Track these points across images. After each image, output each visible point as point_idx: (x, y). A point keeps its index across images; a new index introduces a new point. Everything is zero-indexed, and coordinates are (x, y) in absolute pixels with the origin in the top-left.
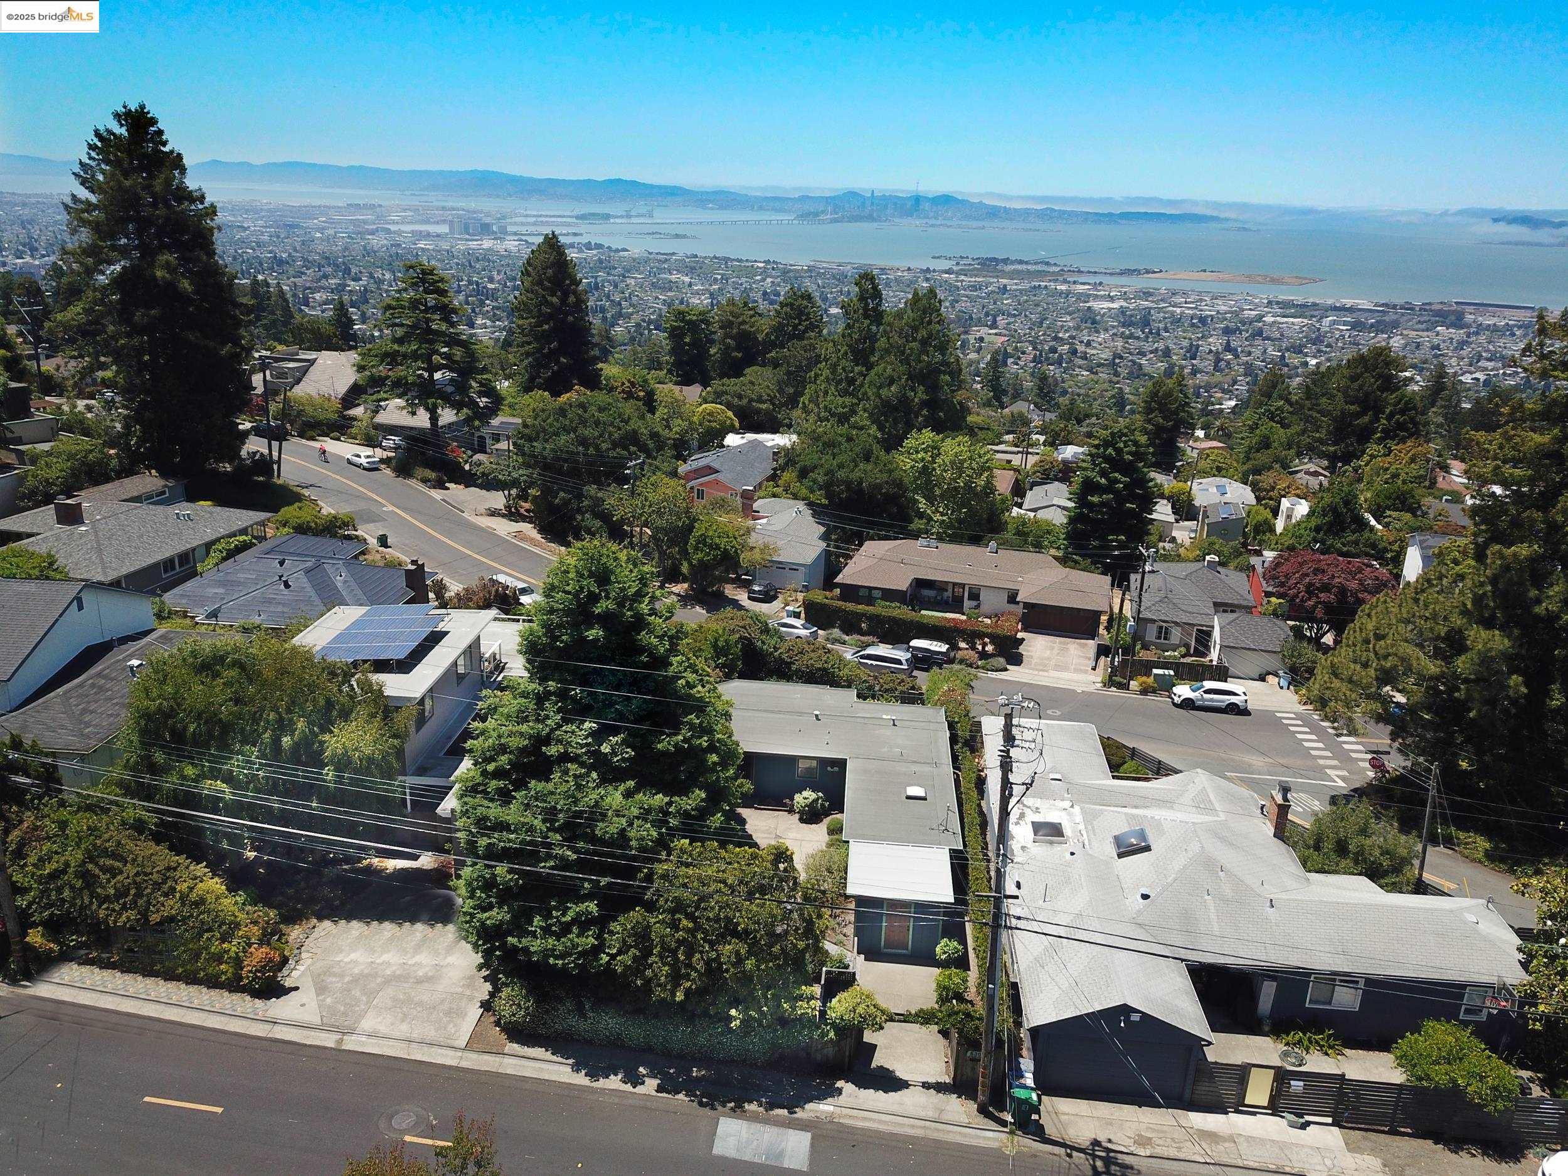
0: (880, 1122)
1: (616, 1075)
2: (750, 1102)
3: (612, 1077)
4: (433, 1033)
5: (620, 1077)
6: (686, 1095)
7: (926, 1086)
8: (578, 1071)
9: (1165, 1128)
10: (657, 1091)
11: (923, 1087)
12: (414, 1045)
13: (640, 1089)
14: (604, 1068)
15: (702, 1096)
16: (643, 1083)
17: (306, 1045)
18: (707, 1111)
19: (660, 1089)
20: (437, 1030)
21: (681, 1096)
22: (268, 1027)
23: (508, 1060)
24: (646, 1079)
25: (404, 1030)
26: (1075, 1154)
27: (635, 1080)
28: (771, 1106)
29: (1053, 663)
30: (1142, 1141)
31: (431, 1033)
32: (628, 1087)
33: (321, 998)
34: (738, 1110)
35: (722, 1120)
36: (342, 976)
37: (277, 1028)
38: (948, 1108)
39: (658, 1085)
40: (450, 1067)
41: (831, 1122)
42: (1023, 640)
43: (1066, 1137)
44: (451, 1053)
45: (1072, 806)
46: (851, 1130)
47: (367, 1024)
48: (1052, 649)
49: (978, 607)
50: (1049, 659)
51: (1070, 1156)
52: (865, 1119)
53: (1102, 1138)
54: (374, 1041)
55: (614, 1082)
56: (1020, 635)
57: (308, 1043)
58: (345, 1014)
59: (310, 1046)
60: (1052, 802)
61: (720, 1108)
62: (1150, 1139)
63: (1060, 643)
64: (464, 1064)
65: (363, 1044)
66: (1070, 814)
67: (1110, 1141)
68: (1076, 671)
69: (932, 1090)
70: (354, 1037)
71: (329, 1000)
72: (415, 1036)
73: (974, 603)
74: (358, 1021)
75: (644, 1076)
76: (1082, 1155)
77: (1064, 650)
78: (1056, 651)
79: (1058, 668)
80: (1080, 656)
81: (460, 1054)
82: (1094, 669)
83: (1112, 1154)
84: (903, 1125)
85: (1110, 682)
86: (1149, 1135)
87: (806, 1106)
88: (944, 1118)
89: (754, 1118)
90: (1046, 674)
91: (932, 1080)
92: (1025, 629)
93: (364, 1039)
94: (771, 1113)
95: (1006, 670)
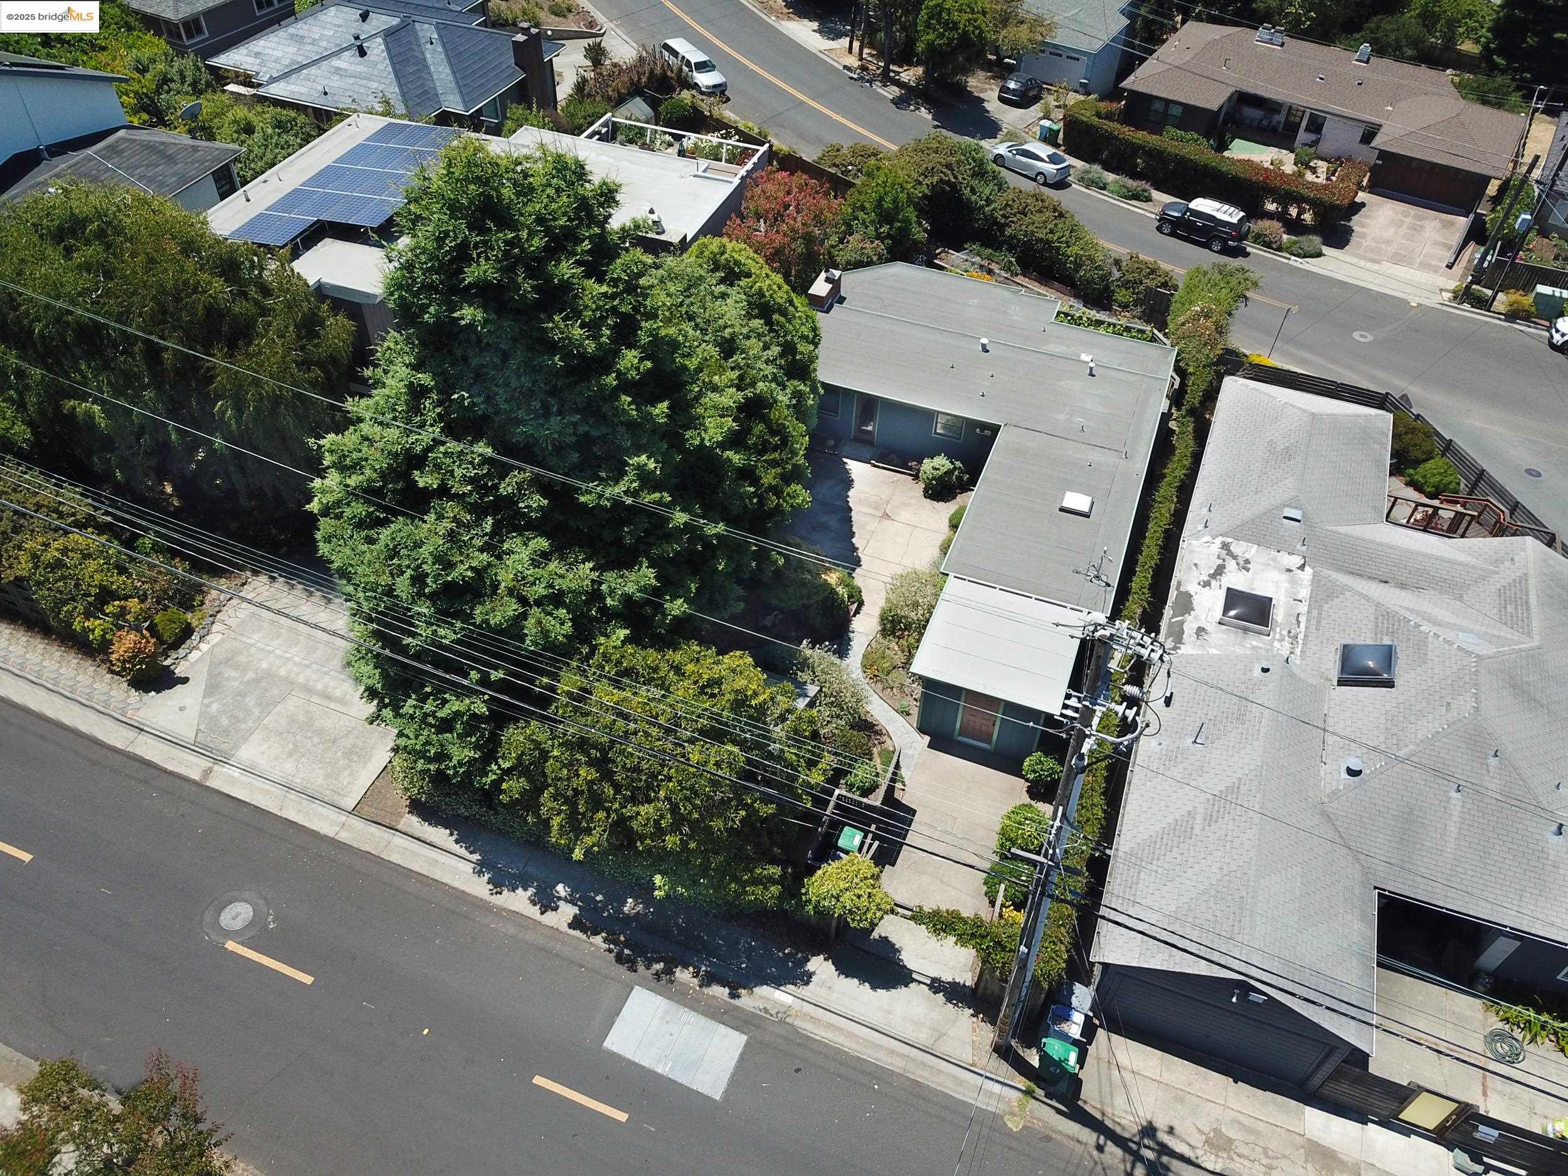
0: (850, 1035)
1: (525, 889)
2: (686, 966)
3: (520, 891)
4: (320, 781)
5: (531, 891)
6: (605, 940)
7: (936, 985)
8: (480, 873)
9: (1261, 1127)
10: (571, 926)
11: (930, 987)
12: (292, 796)
13: (550, 918)
14: (514, 876)
15: (627, 945)
16: (556, 909)
17: (165, 771)
18: (622, 971)
19: (575, 924)
20: (328, 776)
21: (598, 940)
22: (132, 734)
23: (399, 840)
24: (561, 903)
25: (287, 768)
26: (1110, 1147)
27: (546, 902)
28: (709, 979)
29: (1391, 249)
30: (1219, 1142)
31: (317, 780)
32: (534, 912)
33: (206, 701)
34: (663, 981)
35: (638, 991)
36: (245, 670)
37: (143, 737)
38: (951, 1033)
39: (575, 917)
40: (324, 838)
41: (782, 1022)
42: (1363, 205)
43: (1108, 1110)
44: (332, 813)
45: (1302, 568)
46: (806, 1042)
47: (247, 753)
48: (1400, 224)
49: (1315, 144)
50: (1388, 242)
51: (1100, 1148)
52: (831, 1026)
53: (1161, 1123)
54: (247, 778)
55: (519, 900)
56: (1361, 197)
57: (170, 767)
58: (226, 732)
59: (171, 773)
60: (1274, 553)
61: (641, 968)
62: (1230, 1141)
63: (1415, 217)
64: (344, 837)
65: (233, 781)
66: (1293, 582)
67: (1171, 1131)
68: (1424, 266)
69: (940, 996)
70: (226, 769)
71: (215, 706)
72: (297, 782)
73: (1312, 137)
74: (236, 747)
75: (559, 898)
76: (1119, 1152)
77: (1416, 229)
78: (1404, 230)
79: (1399, 259)
80: (1436, 243)
81: (343, 818)
82: (1450, 266)
83: (1165, 1159)
84: (878, 1047)
85: (1465, 296)
86: (1231, 1134)
87: (756, 990)
88: (940, 1049)
89: (682, 998)
90: (1375, 267)
91: (947, 977)
92: (1372, 188)
93: (236, 773)
94: (706, 990)
95: (1319, 255)
